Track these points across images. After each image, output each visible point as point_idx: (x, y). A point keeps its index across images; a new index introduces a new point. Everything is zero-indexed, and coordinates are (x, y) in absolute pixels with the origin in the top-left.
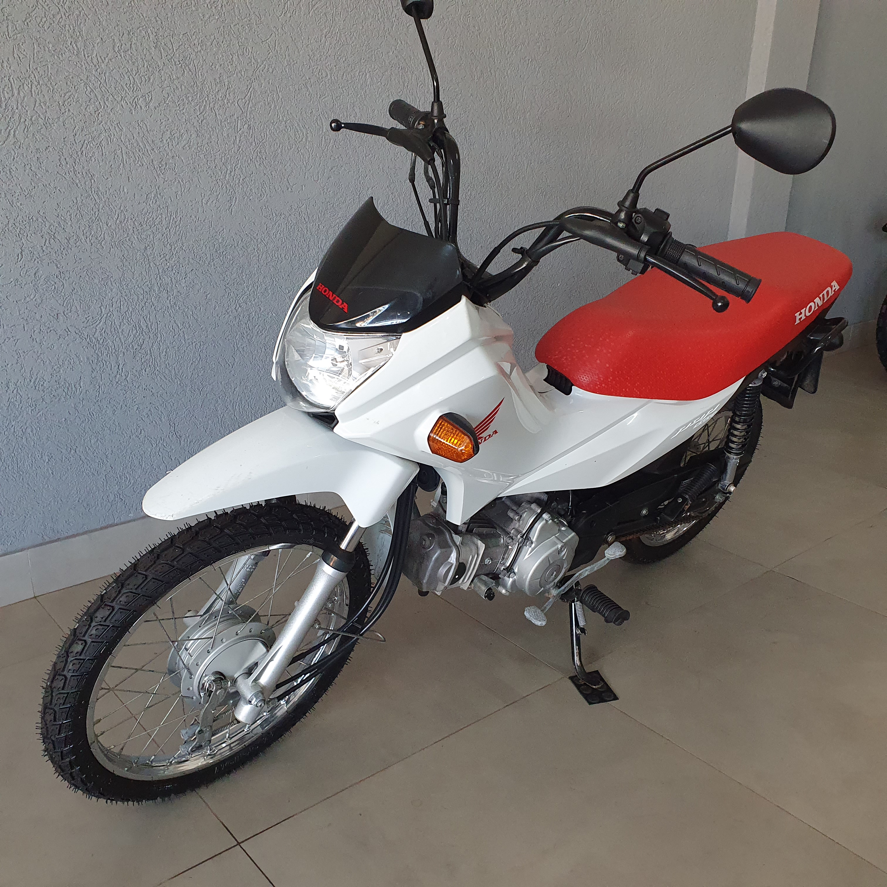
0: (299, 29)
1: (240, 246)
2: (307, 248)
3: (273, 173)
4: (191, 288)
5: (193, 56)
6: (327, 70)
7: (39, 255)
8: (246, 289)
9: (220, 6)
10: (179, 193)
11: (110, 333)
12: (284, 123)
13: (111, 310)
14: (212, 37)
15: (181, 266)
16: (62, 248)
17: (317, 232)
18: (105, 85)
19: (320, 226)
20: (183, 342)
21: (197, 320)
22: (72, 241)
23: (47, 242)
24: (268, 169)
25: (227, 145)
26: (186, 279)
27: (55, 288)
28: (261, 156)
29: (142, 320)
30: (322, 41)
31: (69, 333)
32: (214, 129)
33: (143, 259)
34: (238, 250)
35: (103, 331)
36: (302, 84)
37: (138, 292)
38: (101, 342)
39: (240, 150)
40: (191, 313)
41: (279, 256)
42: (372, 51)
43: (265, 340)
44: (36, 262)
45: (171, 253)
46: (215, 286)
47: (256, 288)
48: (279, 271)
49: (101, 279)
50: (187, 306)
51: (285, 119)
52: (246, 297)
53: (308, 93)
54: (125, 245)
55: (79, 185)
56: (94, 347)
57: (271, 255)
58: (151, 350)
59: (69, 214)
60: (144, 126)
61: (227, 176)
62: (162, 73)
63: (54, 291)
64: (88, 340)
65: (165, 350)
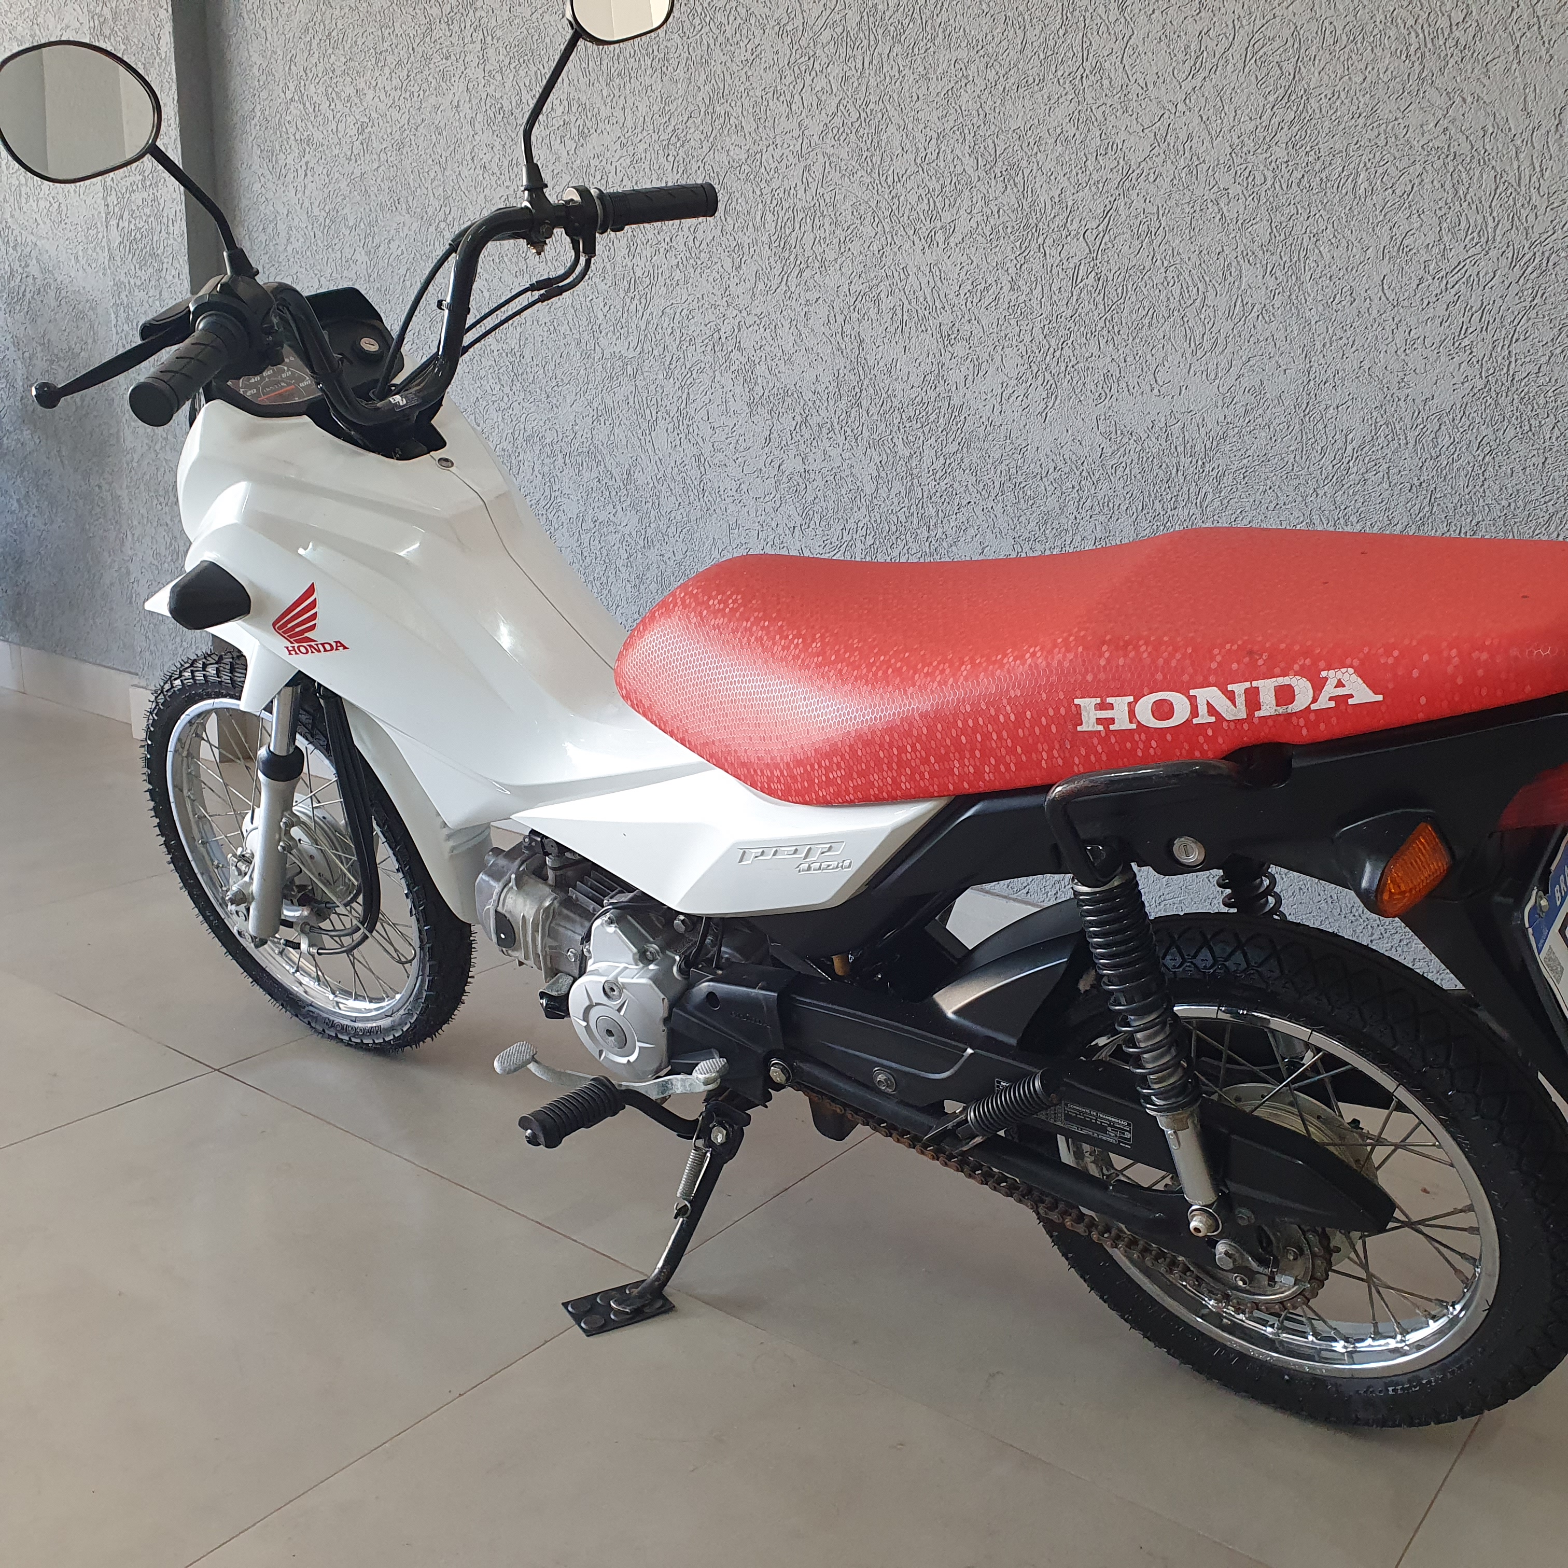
0: (1218, 99)
1: (1051, 478)
2: (1172, 502)
3: (1128, 360)
5: (1024, 163)
6: (1266, 172)
7: (786, 443)
9: (1079, 77)
10: (970, 378)
12: (1163, 270)
13: (854, 538)
14: (1059, 130)
15: (954, 493)
16: (811, 436)
17: (1197, 476)
18: (896, 213)
19: (1207, 466)
23: (798, 426)
24: (1121, 352)
25: (1055, 306)
26: (958, 514)
28: (1111, 328)
30: (1264, 118)
32: (1039, 279)
33: (905, 472)
36: (1209, 201)
39: (1077, 315)
41: (1116, 508)
42: (1380, 125)
45: (944, 470)
46: (999, 536)
48: (1112, 534)
51: (1165, 265)
53: (1219, 216)
54: (885, 446)
55: (843, 352)
60: (938, 273)
61: (1048, 357)
62: (974, 193)
63: (795, 495)
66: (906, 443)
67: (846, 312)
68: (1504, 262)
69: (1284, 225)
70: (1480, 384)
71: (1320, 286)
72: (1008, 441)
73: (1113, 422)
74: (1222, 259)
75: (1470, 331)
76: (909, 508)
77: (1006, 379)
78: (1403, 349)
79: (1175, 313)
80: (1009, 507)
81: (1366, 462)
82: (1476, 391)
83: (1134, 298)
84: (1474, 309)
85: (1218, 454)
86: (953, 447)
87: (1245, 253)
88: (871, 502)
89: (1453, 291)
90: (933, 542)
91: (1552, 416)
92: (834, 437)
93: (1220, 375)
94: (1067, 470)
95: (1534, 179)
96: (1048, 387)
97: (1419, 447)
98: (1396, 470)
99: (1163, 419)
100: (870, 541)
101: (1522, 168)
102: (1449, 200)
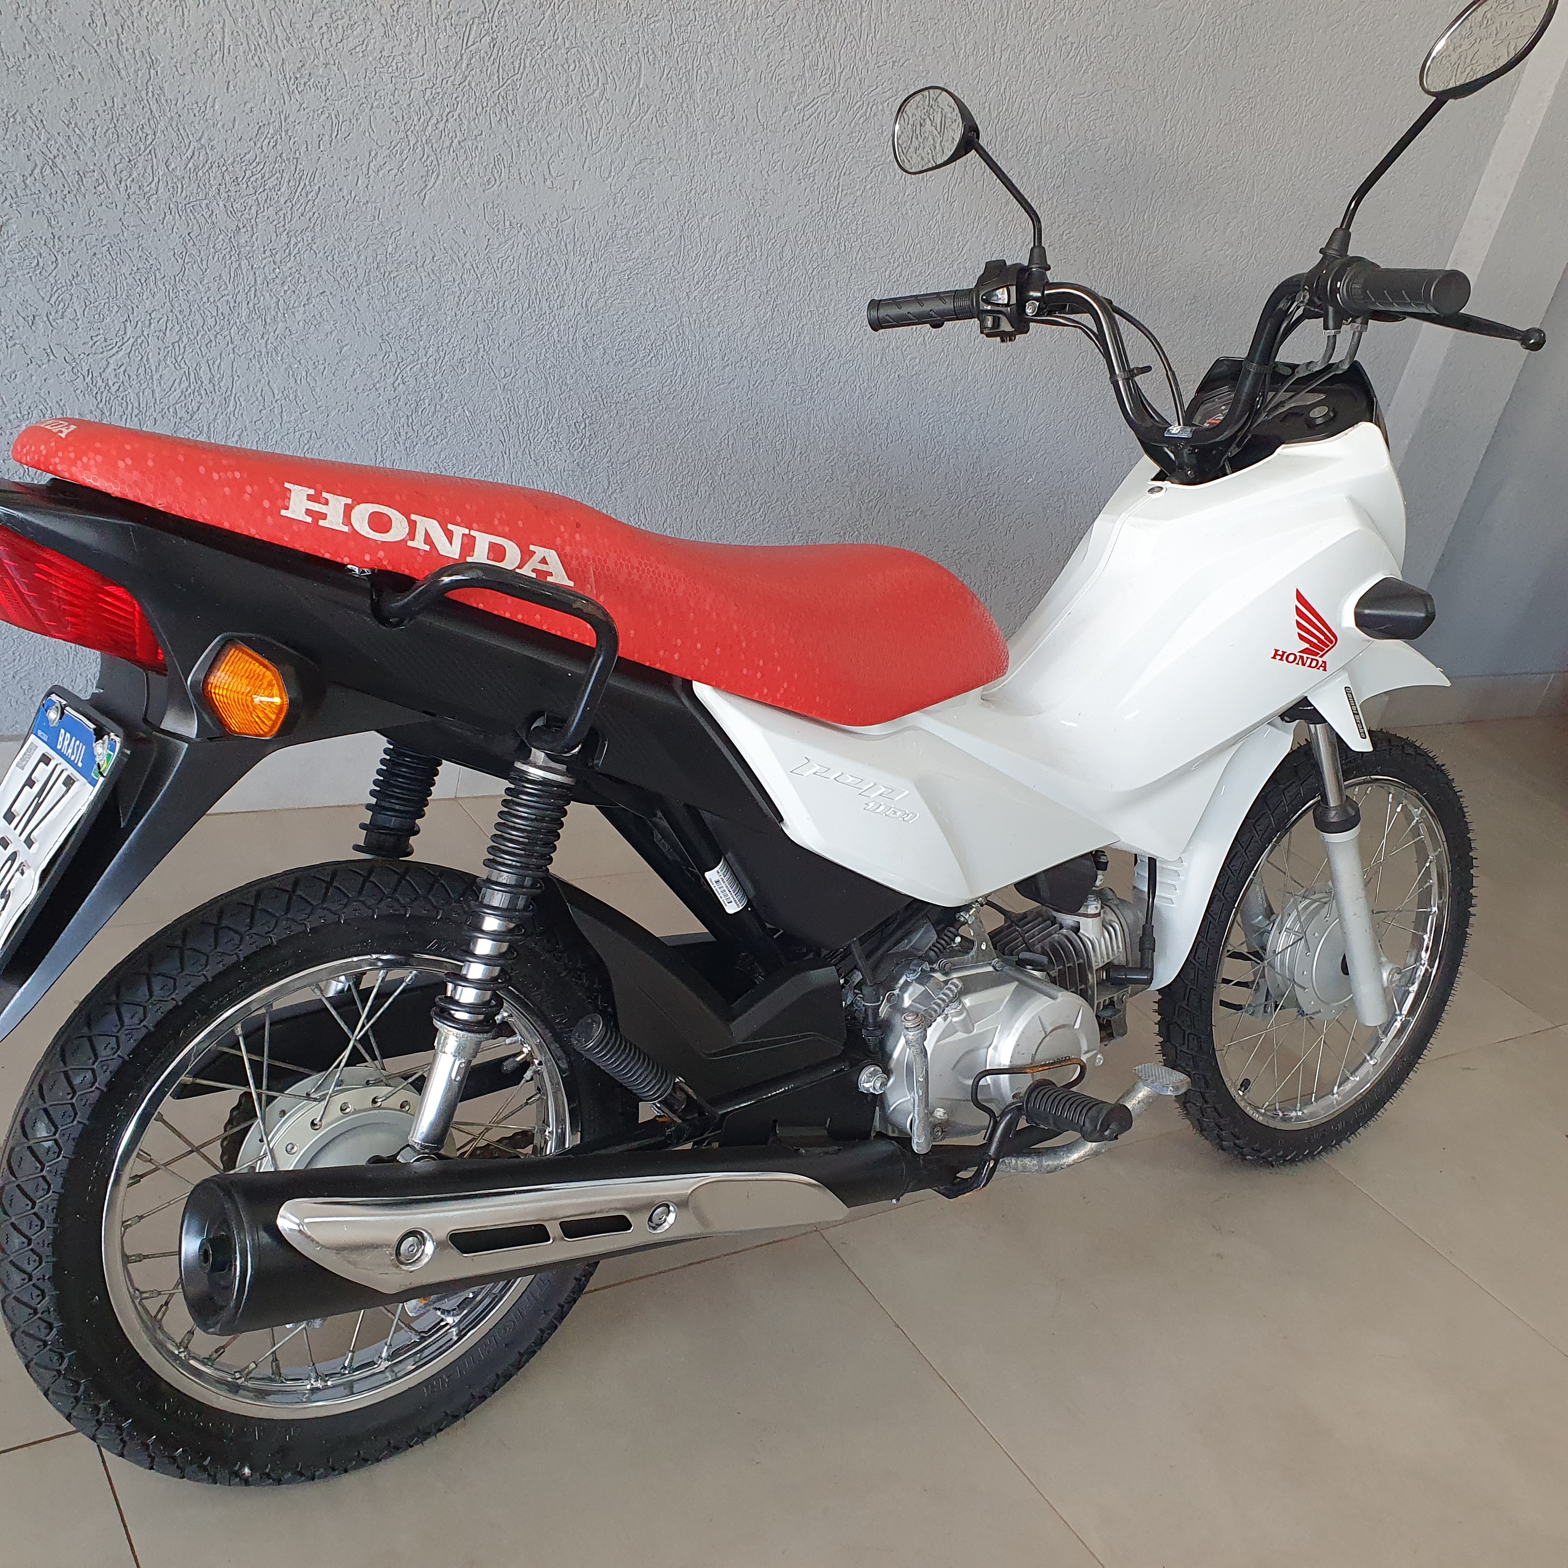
1: (427, 268)
2: (558, 301)
3: (521, 144)
4: (313, 328)
7: (16, 193)
8: (421, 352)
10: (326, 138)
11: (135, 377)
12: (563, 51)
13: (145, 333)
15: (302, 280)
16: (67, 189)
17: (584, 276)
19: (594, 265)
20: (278, 425)
21: (313, 390)
22: (89, 181)
23: (37, 170)
24: (514, 134)
25: (440, 68)
26: (307, 306)
27: (38, 264)
28: (504, 106)
29: (204, 367)
31: (52, 357)
32: (421, 29)
33: (229, 249)
34: (423, 275)
35: (123, 368)
37: (206, 312)
38: (113, 389)
39: (466, 83)
40: (304, 374)
41: (501, 304)
43: (440, 455)
44: (8, 203)
45: (287, 251)
46: (362, 333)
47: (442, 354)
48: (495, 332)
49: (135, 269)
50: (298, 359)
51: (567, 45)
52: (419, 366)
54: (196, 214)
55: (123, 72)
56: (99, 396)
57: (484, 299)
58: (212, 425)
59: (91, 125)
61: (429, 128)
63: (35, 271)
64: (88, 380)
65: (238, 433)
66: (231, 213)
67: (125, 13)
68: (843, 106)
69: (683, 29)
70: (817, 208)
71: (708, 99)
72: (377, 222)
73: (501, 211)
74: (624, 51)
75: (815, 161)
76: (235, 296)
77: (375, 146)
78: (766, 170)
79: (574, 101)
80: (375, 300)
81: (730, 269)
82: (814, 213)
83: (531, 76)
84: (819, 143)
85: (605, 255)
86: (302, 224)
87: (645, 50)
88: (174, 287)
89: (807, 123)
90: (272, 340)
91: (859, 240)
92: (108, 193)
93: (613, 174)
94: (447, 260)
95: (870, 37)
96: (428, 162)
97: (770, 259)
98: (751, 278)
99: (555, 214)
100: (171, 337)
101: (863, 26)
102: (812, 41)
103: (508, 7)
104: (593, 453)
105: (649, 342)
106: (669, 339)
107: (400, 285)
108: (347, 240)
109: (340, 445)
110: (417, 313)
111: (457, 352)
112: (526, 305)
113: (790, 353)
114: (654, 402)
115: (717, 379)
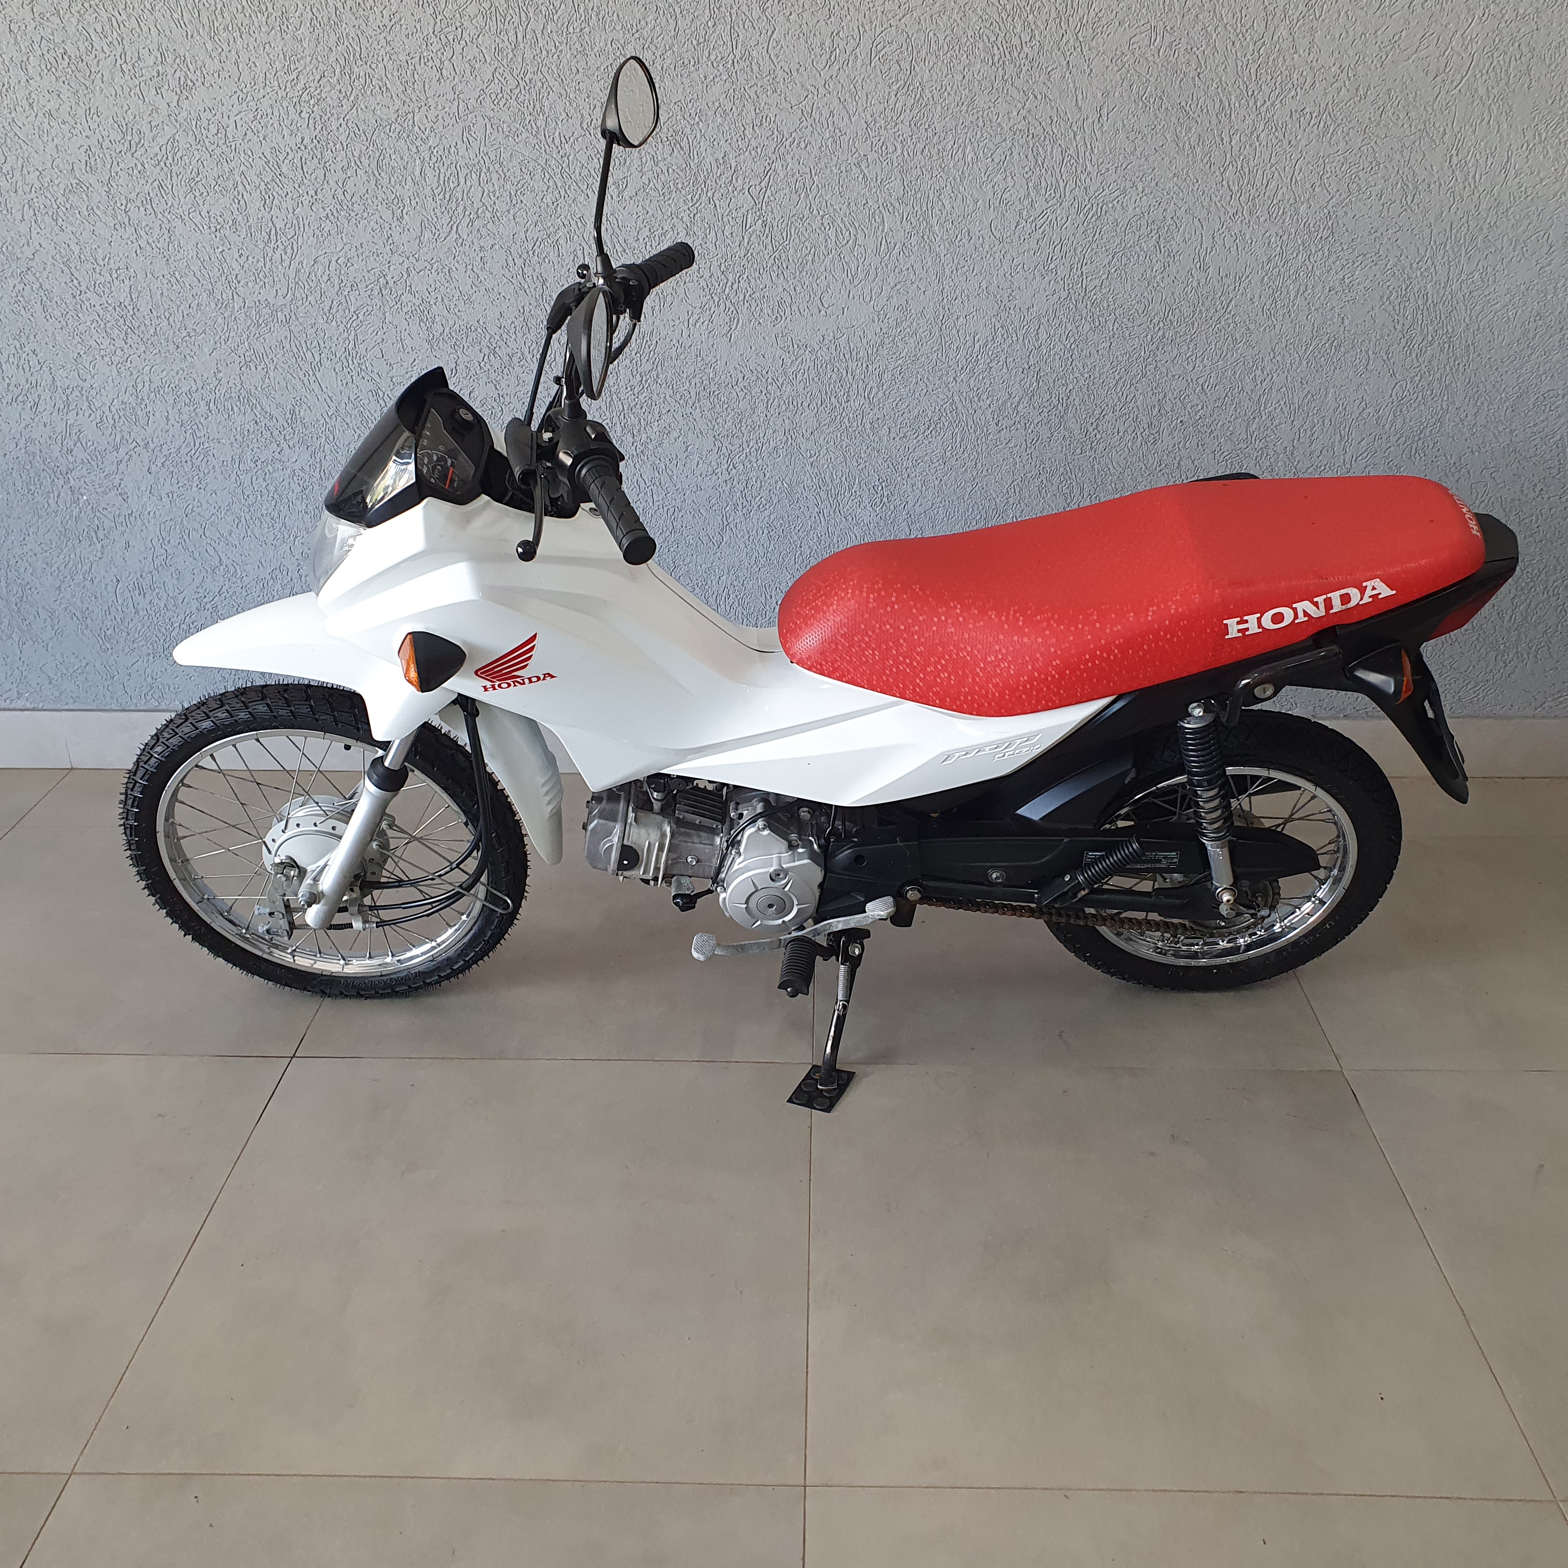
0: (852, 85)
1: (741, 385)
2: (845, 397)
3: (797, 289)
4: (665, 435)
5: (688, 131)
6: (895, 143)
7: (476, 373)
8: (745, 445)
9: (730, 62)
10: (657, 308)
12: (819, 218)
14: (717, 104)
15: (654, 404)
16: (503, 366)
17: (863, 376)
18: (567, 170)
19: (870, 367)
20: (651, 504)
21: (671, 478)
22: (515, 360)
23: (486, 357)
24: (790, 283)
25: (729, 248)
26: (659, 421)
27: (492, 414)
28: (780, 264)
30: (890, 102)
32: (712, 226)
36: (852, 164)
39: (749, 254)
40: (664, 467)
41: (799, 405)
42: (978, 112)
43: (770, 518)
44: (472, 380)
46: (700, 436)
47: (760, 445)
48: (798, 425)
51: (821, 213)
52: (744, 455)
53: (861, 176)
55: (528, 292)
57: (786, 402)
59: (513, 325)
60: (615, 222)
61: (727, 289)
62: (643, 154)
67: (525, 256)
68: (1073, 211)
69: (913, 183)
70: (1064, 294)
71: (945, 229)
72: (699, 359)
73: (789, 338)
74: (867, 210)
75: (1054, 258)
76: (611, 420)
77: (691, 308)
78: (1009, 273)
79: (833, 251)
80: (706, 412)
81: (990, 354)
82: (1062, 300)
83: (797, 240)
84: (1055, 244)
85: (878, 358)
86: (648, 367)
87: (885, 205)
89: (1041, 231)
91: (1113, 314)
92: (526, 364)
93: (874, 298)
94: (754, 378)
95: (1087, 153)
96: (730, 313)
97: (1026, 341)
98: (1012, 359)
99: (832, 334)
101: (1079, 146)
102: (1032, 167)
103: (772, 198)
104: (892, 508)
105: (927, 419)
106: (944, 414)
107: (722, 399)
108: (681, 374)
109: (696, 515)
110: (737, 418)
111: (771, 442)
112: (819, 403)
113: (1062, 414)
114: (940, 465)
115: (995, 442)
